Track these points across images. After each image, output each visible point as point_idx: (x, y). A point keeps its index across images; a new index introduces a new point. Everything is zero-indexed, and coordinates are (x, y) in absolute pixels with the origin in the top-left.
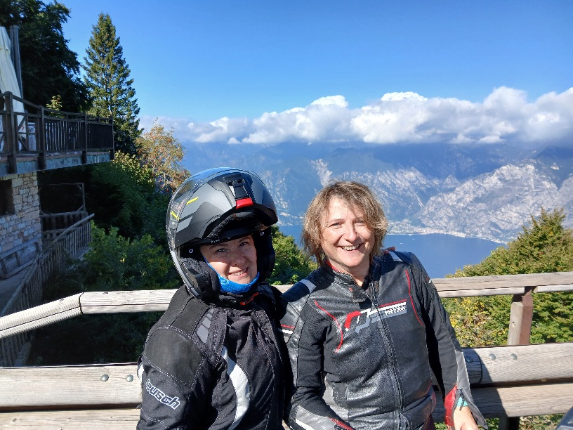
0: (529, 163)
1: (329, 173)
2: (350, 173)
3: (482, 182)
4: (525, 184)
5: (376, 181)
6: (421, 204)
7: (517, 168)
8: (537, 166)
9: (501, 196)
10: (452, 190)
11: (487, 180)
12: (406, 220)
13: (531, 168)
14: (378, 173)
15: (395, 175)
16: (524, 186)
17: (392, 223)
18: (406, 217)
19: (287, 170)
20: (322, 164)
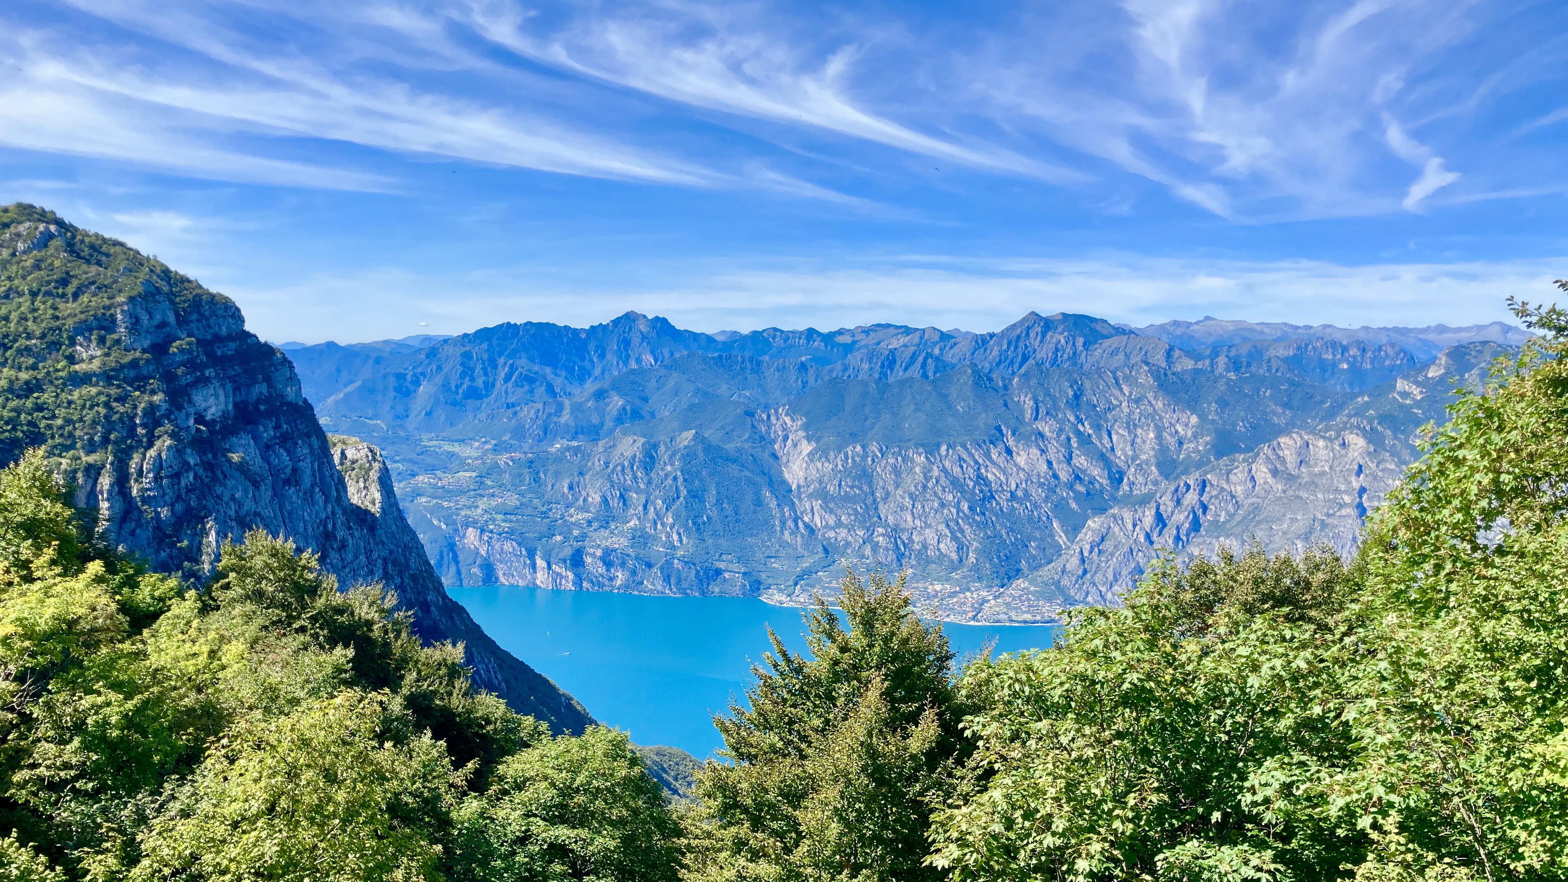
0: (1352, 428)
1: (806, 448)
2: (864, 447)
3: (1228, 481)
4: (1343, 487)
5: (936, 472)
6: (1062, 539)
7: (1321, 443)
8: (1373, 437)
9: (1280, 520)
10: (1144, 501)
11: (1239, 475)
12: (1021, 583)
13: (1357, 442)
14: (944, 448)
15: (988, 455)
16: (1337, 490)
17: (984, 593)
18: (1023, 576)
19: (686, 437)
20: (788, 420)
